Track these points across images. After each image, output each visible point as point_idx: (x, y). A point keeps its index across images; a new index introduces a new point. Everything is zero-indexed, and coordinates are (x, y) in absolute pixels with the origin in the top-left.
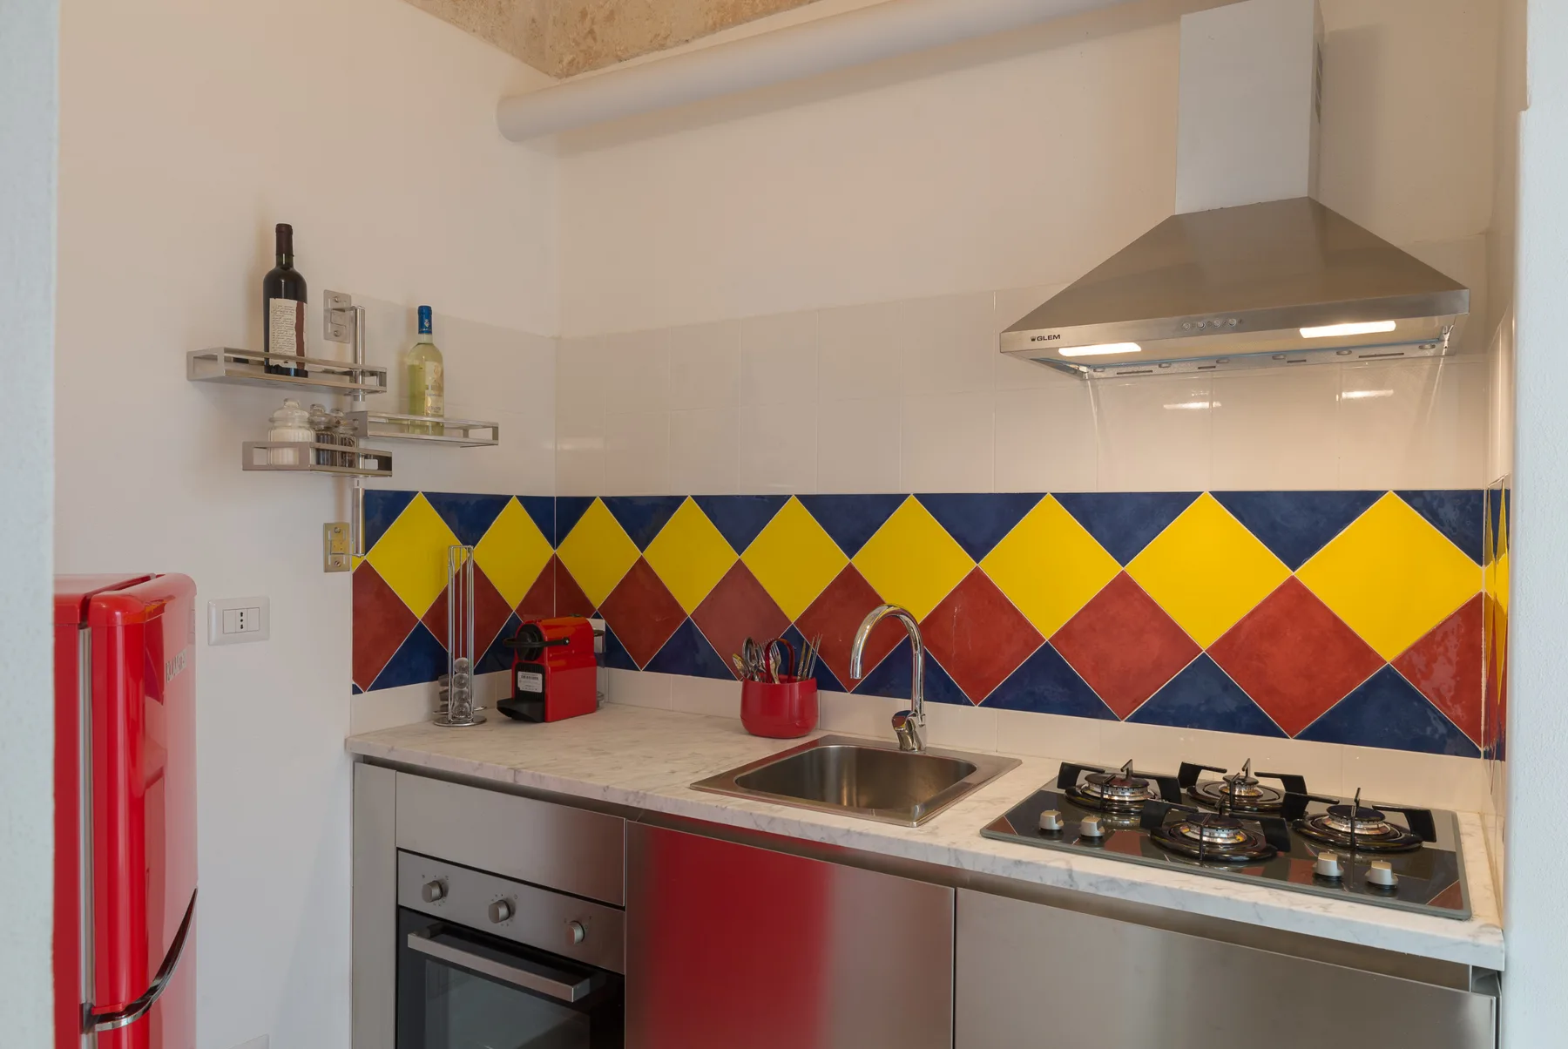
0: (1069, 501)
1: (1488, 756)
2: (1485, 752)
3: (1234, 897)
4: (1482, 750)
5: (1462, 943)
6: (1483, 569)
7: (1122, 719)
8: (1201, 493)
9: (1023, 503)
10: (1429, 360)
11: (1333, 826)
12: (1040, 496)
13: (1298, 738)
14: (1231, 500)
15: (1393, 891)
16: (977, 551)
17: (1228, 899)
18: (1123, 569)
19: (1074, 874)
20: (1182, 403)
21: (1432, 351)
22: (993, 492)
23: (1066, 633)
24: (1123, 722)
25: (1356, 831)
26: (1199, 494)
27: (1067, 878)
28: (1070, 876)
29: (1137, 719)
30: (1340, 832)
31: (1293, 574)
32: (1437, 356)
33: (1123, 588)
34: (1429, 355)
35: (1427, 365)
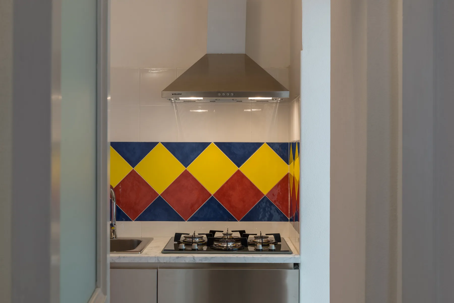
0: (167, 145)
1: (291, 220)
2: (290, 220)
3: (238, 256)
4: (289, 219)
5: (292, 258)
6: (289, 166)
7: (186, 220)
8: (211, 143)
9: (151, 146)
10: (275, 103)
11: (256, 241)
12: (156, 143)
13: (241, 221)
14: (220, 145)
15: (274, 250)
16: (133, 163)
17: (237, 257)
18: (186, 169)
19: (195, 258)
20: (196, 110)
21: (276, 101)
22: (139, 142)
23: (167, 192)
24: (186, 222)
25: (263, 241)
26: (210, 143)
27: (193, 259)
28: (194, 259)
29: (192, 220)
30: (258, 242)
31: (239, 169)
32: (277, 103)
33: (186, 175)
34: (275, 102)
35: (274, 105)
